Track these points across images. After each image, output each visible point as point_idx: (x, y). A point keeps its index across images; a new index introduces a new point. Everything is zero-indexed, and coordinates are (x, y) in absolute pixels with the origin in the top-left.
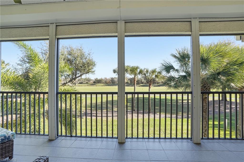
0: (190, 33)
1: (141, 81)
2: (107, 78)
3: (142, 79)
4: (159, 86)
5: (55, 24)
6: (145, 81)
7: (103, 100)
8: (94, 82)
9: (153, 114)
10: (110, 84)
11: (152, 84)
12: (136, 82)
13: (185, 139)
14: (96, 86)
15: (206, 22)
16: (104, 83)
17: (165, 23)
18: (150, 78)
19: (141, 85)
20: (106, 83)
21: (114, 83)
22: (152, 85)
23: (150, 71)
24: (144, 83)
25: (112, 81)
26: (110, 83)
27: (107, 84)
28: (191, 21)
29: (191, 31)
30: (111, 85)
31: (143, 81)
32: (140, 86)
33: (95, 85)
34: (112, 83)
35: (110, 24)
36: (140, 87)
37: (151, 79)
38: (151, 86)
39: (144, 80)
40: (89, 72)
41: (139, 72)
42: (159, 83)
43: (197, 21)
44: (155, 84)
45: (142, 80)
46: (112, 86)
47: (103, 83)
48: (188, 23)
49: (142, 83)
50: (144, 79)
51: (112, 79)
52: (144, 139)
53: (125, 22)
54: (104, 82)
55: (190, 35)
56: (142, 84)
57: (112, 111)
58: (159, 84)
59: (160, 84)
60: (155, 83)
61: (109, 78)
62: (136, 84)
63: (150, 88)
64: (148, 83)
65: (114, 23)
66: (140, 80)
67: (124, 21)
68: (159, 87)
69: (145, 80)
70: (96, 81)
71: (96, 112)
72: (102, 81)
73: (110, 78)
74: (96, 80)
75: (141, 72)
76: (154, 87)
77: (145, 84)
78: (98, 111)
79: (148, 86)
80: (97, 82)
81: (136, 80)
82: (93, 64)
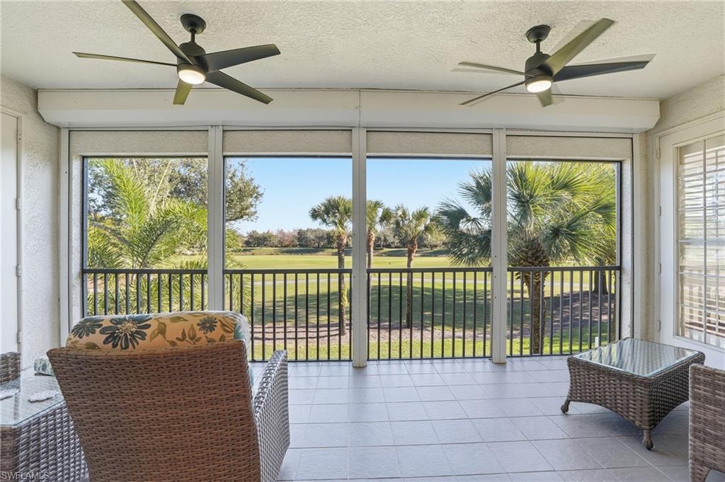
0: (491, 156)
1: (385, 240)
2: (286, 231)
3: (388, 233)
4: (436, 254)
5: (221, 127)
6: (398, 241)
7: (276, 296)
8: (248, 243)
9: (418, 330)
10: (294, 248)
11: (416, 249)
12: (372, 244)
13: (480, 358)
14: (253, 254)
15: (519, 137)
16: (276, 247)
17: (444, 135)
18: (410, 232)
19: (384, 253)
20: (282, 247)
21: (307, 246)
22: (417, 252)
23: (411, 214)
24: (392, 246)
25: (299, 239)
26: (293, 246)
27: (285, 249)
28: (492, 134)
29: (492, 154)
30: (297, 252)
31: (391, 239)
32: (382, 256)
33: (248, 250)
34: (301, 245)
35: (336, 132)
36: (382, 258)
37: (414, 237)
38: (414, 254)
39: (394, 237)
40: (242, 217)
41: (382, 216)
42: (436, 246)
43: (503, 134)
44: (424, 249)
45: (388, 238)
46: (300, 256)
47: (272, 247)
48: (487, 137)
49: (388, 246)
50: (392, 236)
51: (300, 232)
52: (403, 360)
53: (367, 131)
54: (276, 243)
55: (491, 159)
56: (386, 250)
57: (305, 325)
58: (435, 249)
59: (438, 249)
60: (426, 246)
61: (291, 231)
62: (372, 249)
63: (410, 260)
64: (404, 245)
65: (345, 132)
66: (383, 238)
67: (365, 130)
68: (435, 256)
69: (396, 237)
70: (250, 240)
71: (263, 328)
72: (270, 241)
73: (295, 230)
74: (251, 236)
75: (386, 217)
76: (422, 256)
77: (395, 248)
78: (266, 326)
79: (404, 256)
80: (256, 242)
81: (373, 239)
82: (256, 194)
